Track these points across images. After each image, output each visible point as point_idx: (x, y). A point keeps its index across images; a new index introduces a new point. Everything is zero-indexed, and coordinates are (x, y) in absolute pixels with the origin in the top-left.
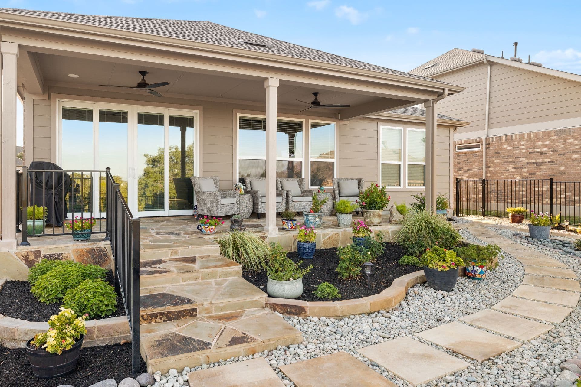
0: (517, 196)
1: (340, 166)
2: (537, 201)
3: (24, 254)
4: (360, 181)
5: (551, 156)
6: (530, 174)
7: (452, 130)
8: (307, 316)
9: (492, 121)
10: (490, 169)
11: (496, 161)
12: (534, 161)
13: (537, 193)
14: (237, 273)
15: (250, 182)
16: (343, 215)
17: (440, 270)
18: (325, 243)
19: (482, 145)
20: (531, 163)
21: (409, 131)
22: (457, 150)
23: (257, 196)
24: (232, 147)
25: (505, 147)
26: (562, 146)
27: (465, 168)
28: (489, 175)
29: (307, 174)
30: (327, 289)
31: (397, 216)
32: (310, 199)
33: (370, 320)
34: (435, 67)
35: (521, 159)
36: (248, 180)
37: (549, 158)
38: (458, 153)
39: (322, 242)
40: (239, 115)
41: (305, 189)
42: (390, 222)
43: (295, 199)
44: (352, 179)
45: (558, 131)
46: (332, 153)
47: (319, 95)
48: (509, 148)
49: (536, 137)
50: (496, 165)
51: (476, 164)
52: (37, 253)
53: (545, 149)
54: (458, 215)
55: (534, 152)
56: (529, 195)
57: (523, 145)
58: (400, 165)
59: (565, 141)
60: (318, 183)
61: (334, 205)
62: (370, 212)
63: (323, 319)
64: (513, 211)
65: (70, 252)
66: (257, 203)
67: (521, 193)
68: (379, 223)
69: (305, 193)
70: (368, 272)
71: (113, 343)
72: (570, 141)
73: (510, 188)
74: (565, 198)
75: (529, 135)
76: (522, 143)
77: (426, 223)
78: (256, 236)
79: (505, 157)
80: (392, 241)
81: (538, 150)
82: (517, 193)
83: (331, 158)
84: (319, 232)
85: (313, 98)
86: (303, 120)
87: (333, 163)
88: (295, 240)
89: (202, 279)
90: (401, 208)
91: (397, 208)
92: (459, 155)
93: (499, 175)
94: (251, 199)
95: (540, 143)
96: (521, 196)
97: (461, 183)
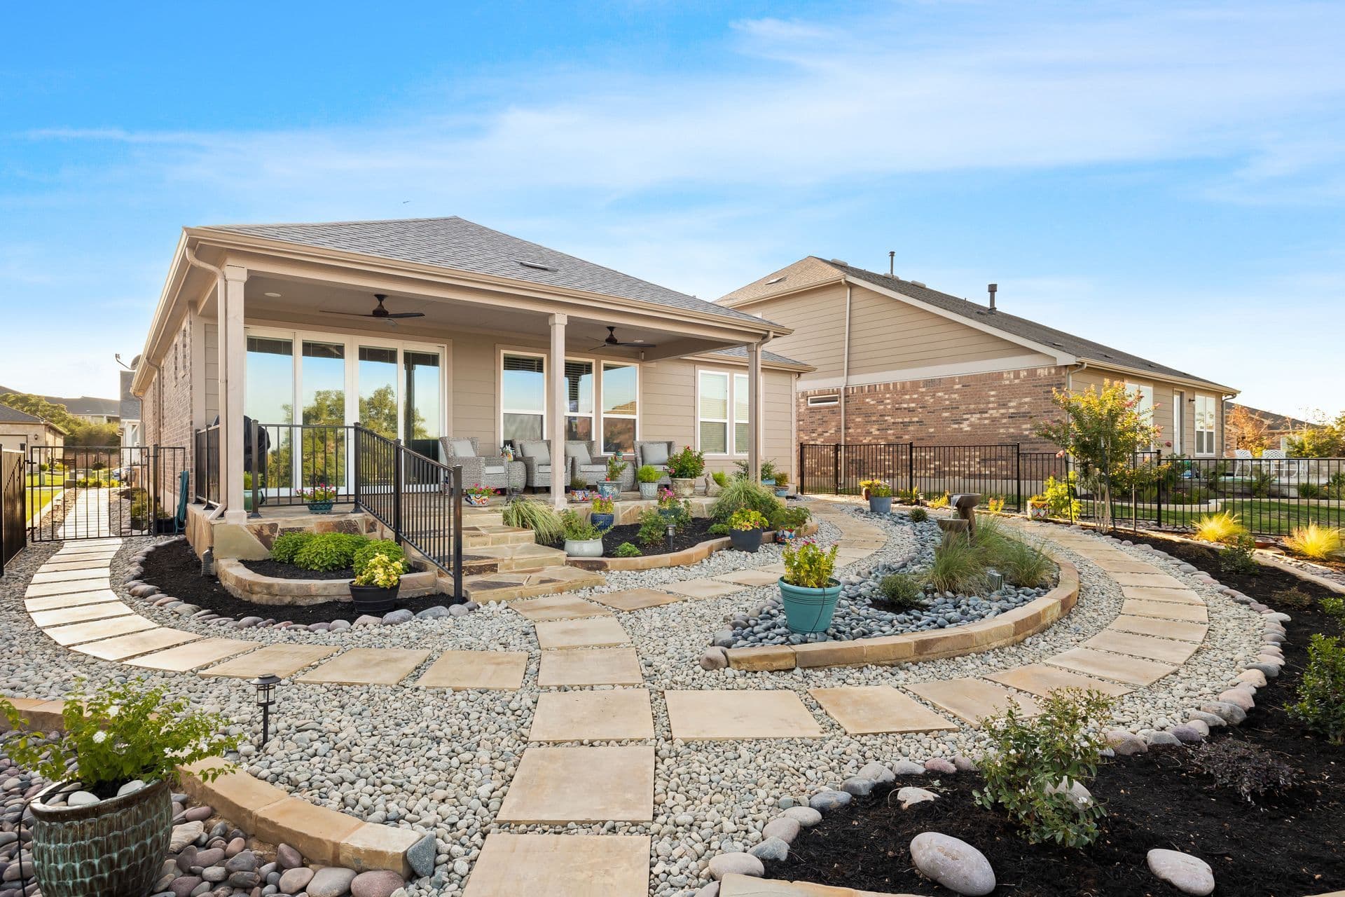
0: (883, 467)
1: (644, 425)
2: (904, 474)
3: (257, 527)
4: (670, 445)
5: (920, 413)
6: (897, 438)
7: (794, 377)
8: (608, 570)
9: (853, 364)
10: (850, 431)
11: (858, 420)
12: (900, 420)
13: (904, 463)
14: (529, 539)
15: (521, 446)
16: (647, 484)
17: (743, 530)
18: (624, 518)
19: (840, 397)
20: (898, 423)
21: (737, 377)
22: (809, 404)
23: (533, 465)
24: (495, 396)
25: (867, 400)
26: (932, 400)
27: (820, 430)
28: (848, 439)
29: (598, 435)
30: (628, 548)
31: (714, 487)
32: (603, 468)
33: (670, 571)
34: (781, 283)
35: (886, 418)
36: (517, 443)
37: (917, 417)
38: (811, 409)
39: (621, 516)
40: (503, 352)
41: (596, 455)
42: (705, 494)
43: (583, 468)
44: (659, 443)
45: (926, 381)
46: (633, 404)
47: (615, 330)
48: (872, 403)
49: (903, 388)
50: (857, 426)
51: (833, 424)
52: (273, 527)
53: (913, 405)
54: (802, 493)
55: (901, 409)
56: (895, 467)
57: (888, 398)
58: (725, 424)
59: (934, 395)
60: (613, 448)
61: (635, 472)
62: (680, 481)
63: (625, 572)
64: (867, 485)
65: (313, 525)
66: (533, 473)
67: (887, 463)
68: (691, 495)
69: (596, 461)
70: (671, 533)
71: (416, 595)
72: (940, 394)
73: (874, 457)
74: (935, 469)
75: (895, 385)
76: (888, 396)
77: (745, 493)
78: (543, 507)
79: (867, 415)
80: (707, 516)
81: (905, 406)
82: (882, 463)
83: (630, 413)
84: (618, 505)
85: (607, 334)
86: (593, 361)
87: (635, 420)
88: (588, 514)
89: (492, 544)
90: (717, 477)
91: (714, 476)
92: (812, 410)
93: (861, 438)
94: (524, 468)
95: (907, 397)
96: (887, 467)
97: (806, 450)
